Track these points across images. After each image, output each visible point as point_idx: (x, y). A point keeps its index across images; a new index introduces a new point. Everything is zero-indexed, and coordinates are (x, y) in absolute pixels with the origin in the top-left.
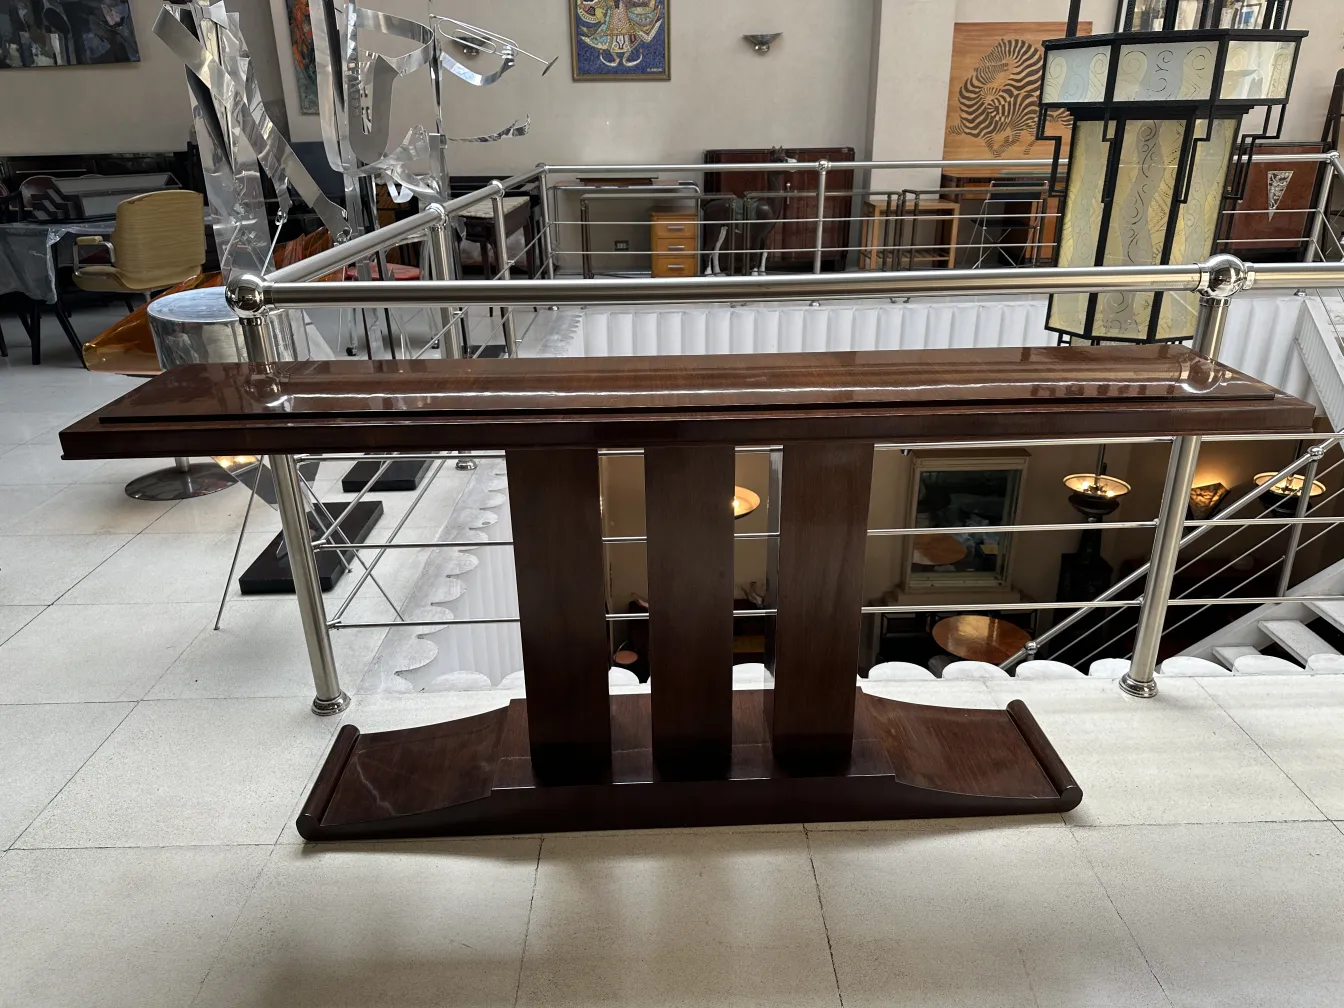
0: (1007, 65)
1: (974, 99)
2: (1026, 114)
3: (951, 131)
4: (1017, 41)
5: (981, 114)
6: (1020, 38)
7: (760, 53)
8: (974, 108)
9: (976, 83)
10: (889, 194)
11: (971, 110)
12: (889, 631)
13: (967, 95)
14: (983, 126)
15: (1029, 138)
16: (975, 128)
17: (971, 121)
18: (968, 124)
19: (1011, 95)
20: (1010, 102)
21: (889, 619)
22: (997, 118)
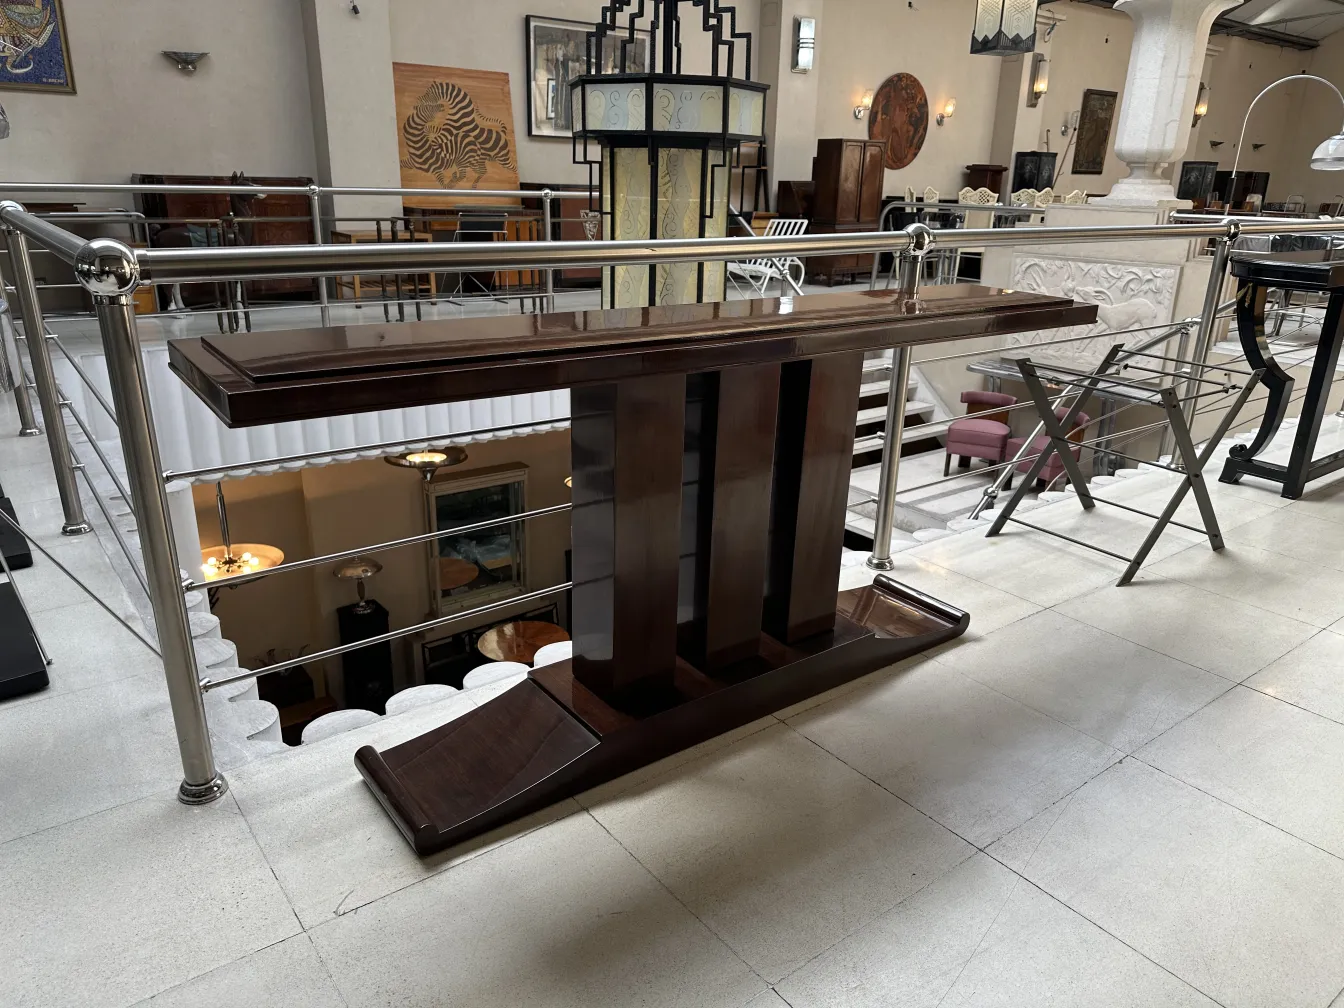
0: (442, 106)
1: (419, 135)
2: (467, 153)
3: (404, 165)
4: (447, 84)
5: (427, 151)
6: (452, 81)
7: (185, 71)
8: (420, 144)
9: (416, 119)
10: (378, 221)
11: (417, 146)
12: (432, 661)
13: (411, 131)
14: (431, 161)
15: (474, 174)
16: (424, 163)
17: (420, 156)
18: (417, 159)
19: (451, 134)
20: (451, 141)
21: (430, 649)
22: (443, 155)
